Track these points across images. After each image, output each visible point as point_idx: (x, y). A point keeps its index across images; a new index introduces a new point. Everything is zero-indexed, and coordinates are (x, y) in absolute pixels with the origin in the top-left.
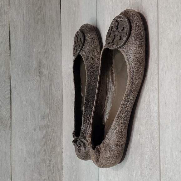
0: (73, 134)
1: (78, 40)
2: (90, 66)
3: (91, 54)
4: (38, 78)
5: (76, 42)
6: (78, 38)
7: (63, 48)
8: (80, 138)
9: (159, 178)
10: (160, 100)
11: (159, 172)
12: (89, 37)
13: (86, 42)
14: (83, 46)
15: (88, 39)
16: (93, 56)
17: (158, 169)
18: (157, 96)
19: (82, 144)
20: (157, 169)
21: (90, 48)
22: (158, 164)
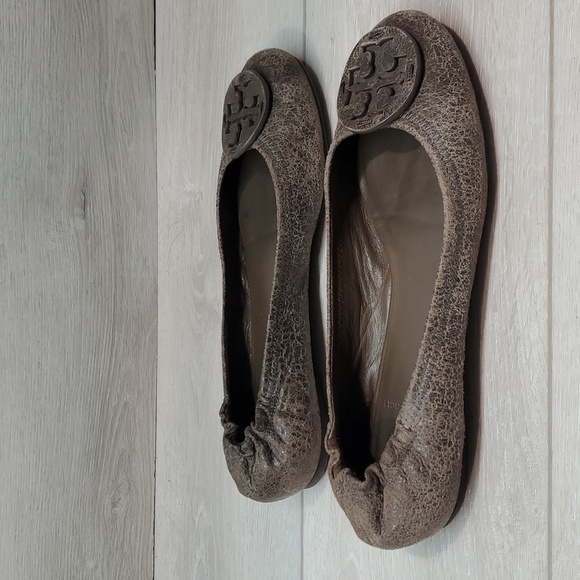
0: (221, 413)
1: (241, 103)
2: (290, 191)
3: (295, 150)
4: (80, 224)
5: (235, 107)
6: (241, 93)
7: (160, 126)
8: (254, 428)
9: (545, 555)
10: (555, 307)
11: (544, 538)
12: (286, 93)
13: (275, 110)
14: (266, 122)
15: (285, 99)
16: (301, 156)
17: (545, 527)
18: (545, 294)
19: (260, 449)
20: (538, 528)
21: (292, 129)
22: (544, 513)
